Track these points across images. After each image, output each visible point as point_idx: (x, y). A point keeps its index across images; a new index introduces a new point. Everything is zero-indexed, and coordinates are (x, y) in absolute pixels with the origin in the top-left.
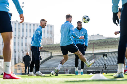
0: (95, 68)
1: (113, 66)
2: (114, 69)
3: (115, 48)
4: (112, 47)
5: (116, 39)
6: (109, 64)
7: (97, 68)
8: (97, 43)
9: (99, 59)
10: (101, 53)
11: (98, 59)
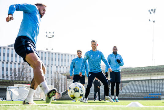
0: (123, 95)
1: (140, 93)
2: (141, 96)
3: (140, 76)
4: (137, 76)
5: (143, 68)
6: (136, 91)
7: (124, 95)
8: (125, 72)
9: (126, 87)
10: (127, 81)
11: (124, 87)
